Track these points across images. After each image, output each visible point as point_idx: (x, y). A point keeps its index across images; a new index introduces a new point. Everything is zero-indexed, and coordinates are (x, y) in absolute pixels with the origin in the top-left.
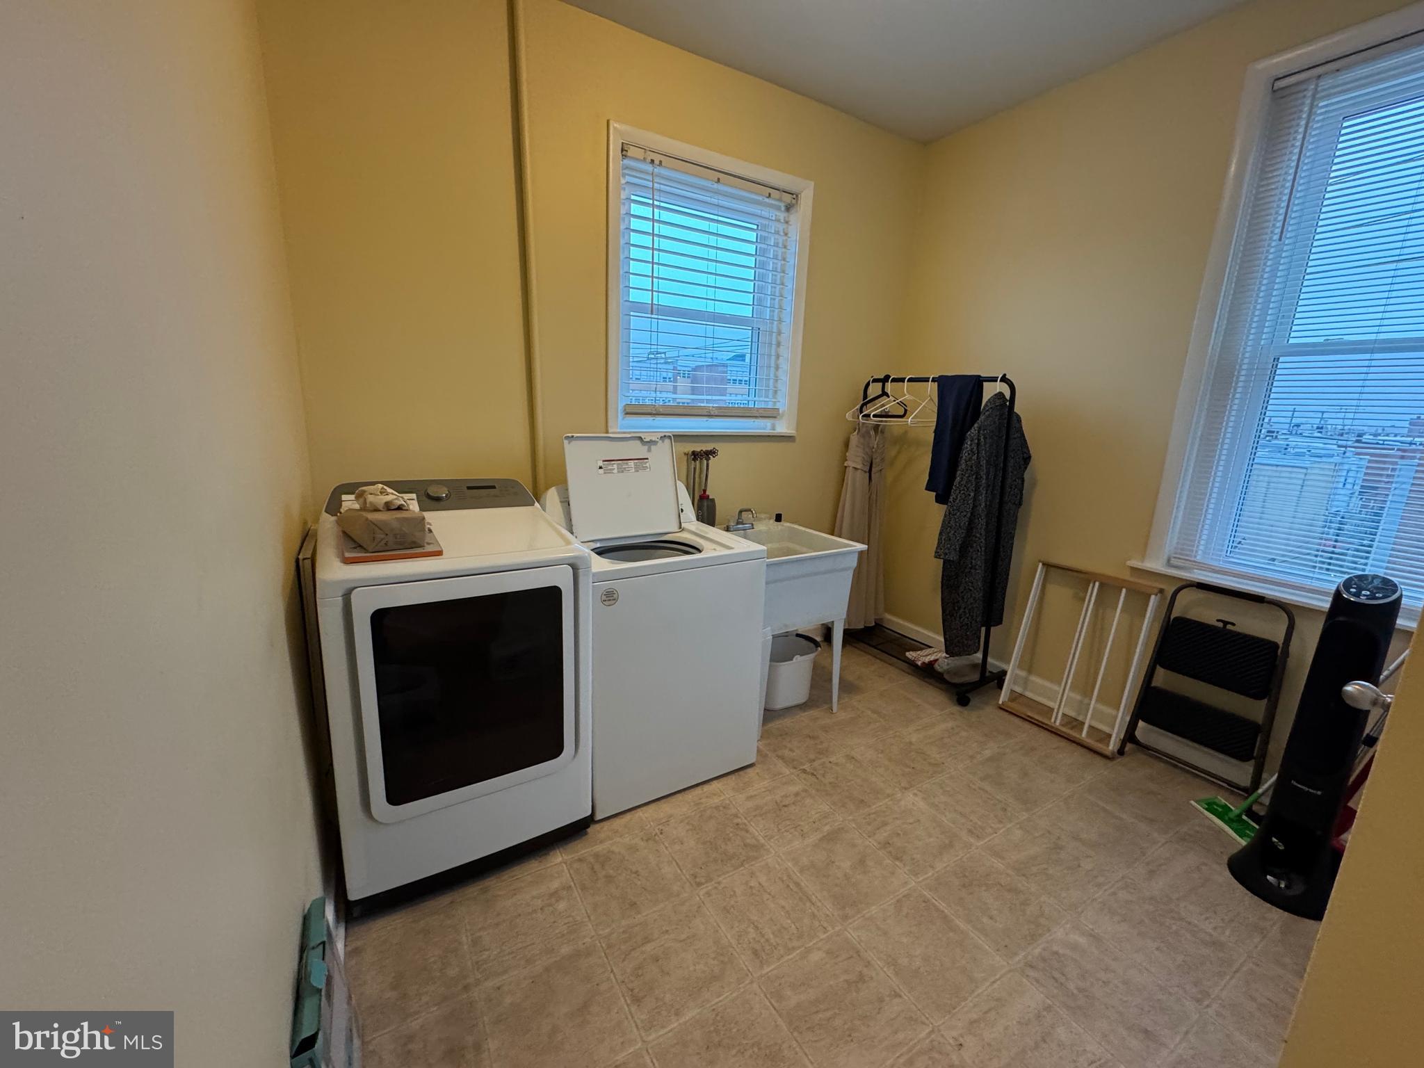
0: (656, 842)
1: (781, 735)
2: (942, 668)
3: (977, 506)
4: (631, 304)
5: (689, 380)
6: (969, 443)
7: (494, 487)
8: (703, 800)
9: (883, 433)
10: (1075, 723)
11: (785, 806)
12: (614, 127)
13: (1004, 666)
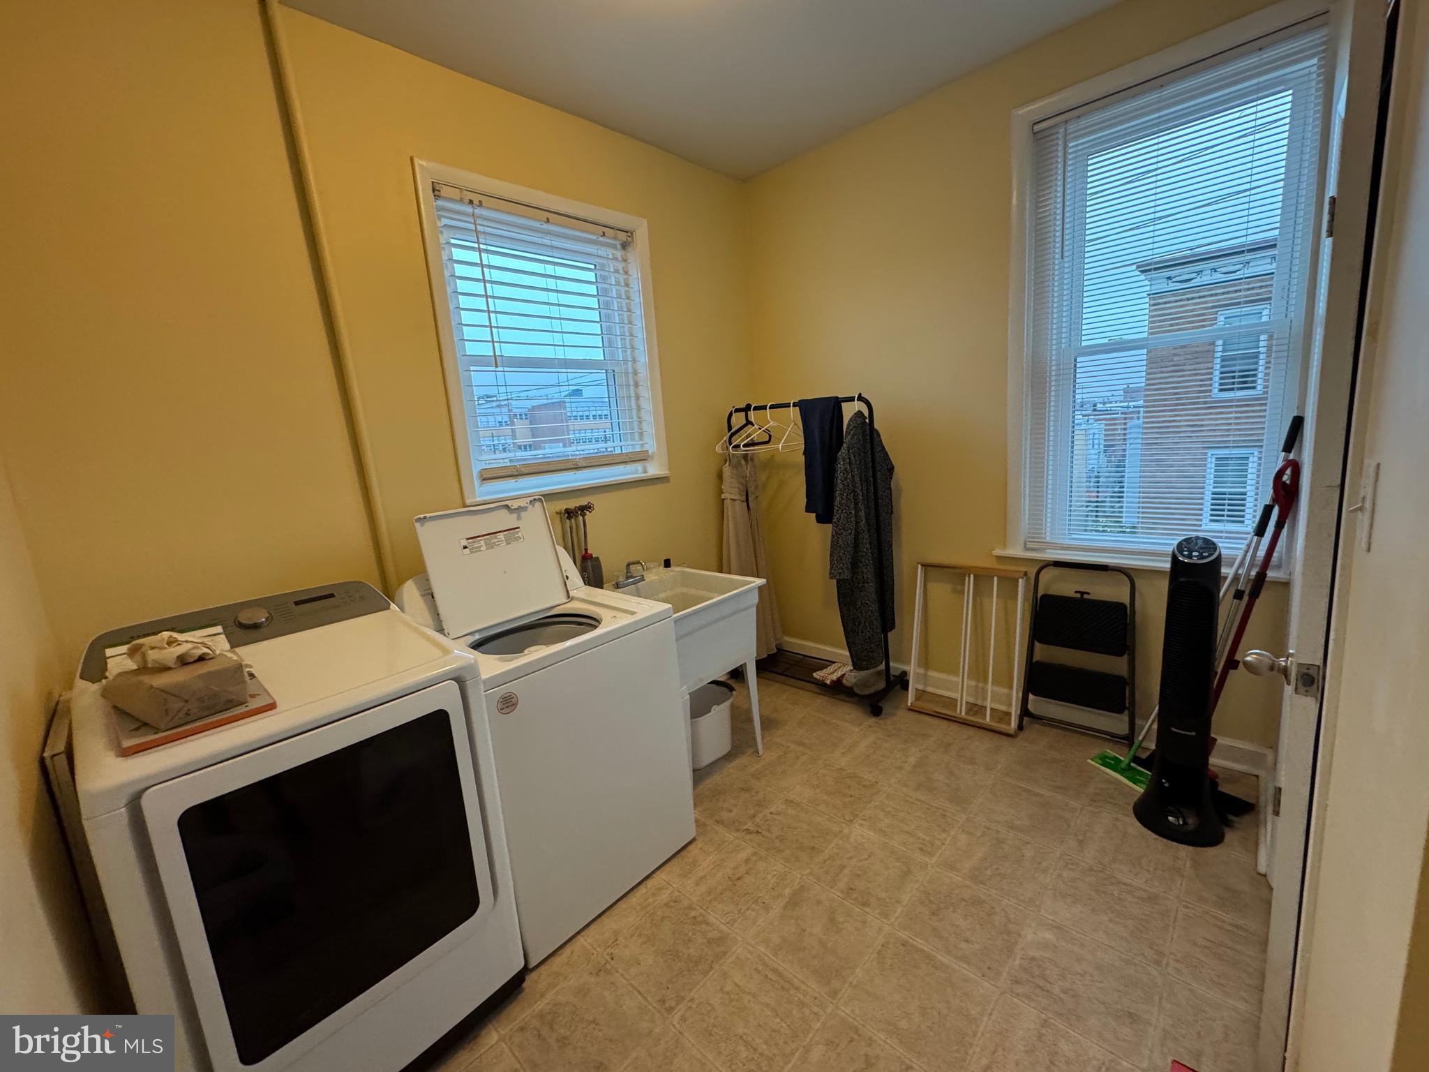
0: (608, 972)
1: (714, 796)
2: (850, 682)
3: (859, 523)
4: (468, 357)
5: (528, 421)
6: (842, 463)
7: (332, 596)
8: (650, 900)
9: (753, 461)
10: (975, 709)
11: (739, 879)
12: (420, 165)
13: (905, 668)
